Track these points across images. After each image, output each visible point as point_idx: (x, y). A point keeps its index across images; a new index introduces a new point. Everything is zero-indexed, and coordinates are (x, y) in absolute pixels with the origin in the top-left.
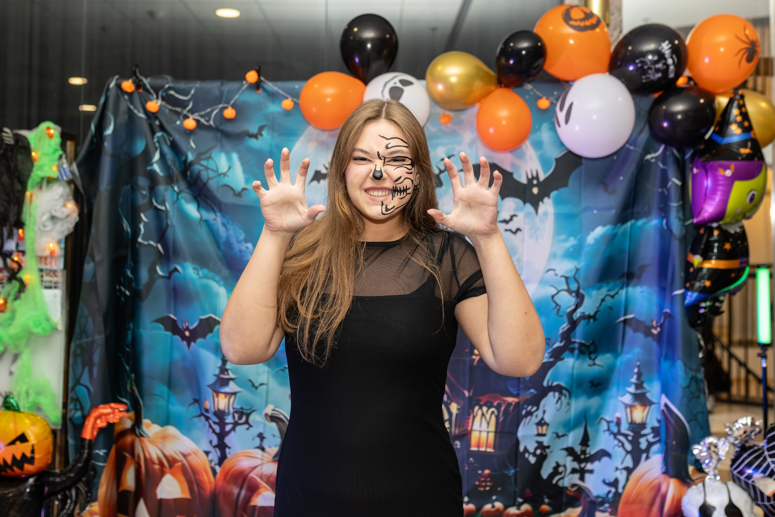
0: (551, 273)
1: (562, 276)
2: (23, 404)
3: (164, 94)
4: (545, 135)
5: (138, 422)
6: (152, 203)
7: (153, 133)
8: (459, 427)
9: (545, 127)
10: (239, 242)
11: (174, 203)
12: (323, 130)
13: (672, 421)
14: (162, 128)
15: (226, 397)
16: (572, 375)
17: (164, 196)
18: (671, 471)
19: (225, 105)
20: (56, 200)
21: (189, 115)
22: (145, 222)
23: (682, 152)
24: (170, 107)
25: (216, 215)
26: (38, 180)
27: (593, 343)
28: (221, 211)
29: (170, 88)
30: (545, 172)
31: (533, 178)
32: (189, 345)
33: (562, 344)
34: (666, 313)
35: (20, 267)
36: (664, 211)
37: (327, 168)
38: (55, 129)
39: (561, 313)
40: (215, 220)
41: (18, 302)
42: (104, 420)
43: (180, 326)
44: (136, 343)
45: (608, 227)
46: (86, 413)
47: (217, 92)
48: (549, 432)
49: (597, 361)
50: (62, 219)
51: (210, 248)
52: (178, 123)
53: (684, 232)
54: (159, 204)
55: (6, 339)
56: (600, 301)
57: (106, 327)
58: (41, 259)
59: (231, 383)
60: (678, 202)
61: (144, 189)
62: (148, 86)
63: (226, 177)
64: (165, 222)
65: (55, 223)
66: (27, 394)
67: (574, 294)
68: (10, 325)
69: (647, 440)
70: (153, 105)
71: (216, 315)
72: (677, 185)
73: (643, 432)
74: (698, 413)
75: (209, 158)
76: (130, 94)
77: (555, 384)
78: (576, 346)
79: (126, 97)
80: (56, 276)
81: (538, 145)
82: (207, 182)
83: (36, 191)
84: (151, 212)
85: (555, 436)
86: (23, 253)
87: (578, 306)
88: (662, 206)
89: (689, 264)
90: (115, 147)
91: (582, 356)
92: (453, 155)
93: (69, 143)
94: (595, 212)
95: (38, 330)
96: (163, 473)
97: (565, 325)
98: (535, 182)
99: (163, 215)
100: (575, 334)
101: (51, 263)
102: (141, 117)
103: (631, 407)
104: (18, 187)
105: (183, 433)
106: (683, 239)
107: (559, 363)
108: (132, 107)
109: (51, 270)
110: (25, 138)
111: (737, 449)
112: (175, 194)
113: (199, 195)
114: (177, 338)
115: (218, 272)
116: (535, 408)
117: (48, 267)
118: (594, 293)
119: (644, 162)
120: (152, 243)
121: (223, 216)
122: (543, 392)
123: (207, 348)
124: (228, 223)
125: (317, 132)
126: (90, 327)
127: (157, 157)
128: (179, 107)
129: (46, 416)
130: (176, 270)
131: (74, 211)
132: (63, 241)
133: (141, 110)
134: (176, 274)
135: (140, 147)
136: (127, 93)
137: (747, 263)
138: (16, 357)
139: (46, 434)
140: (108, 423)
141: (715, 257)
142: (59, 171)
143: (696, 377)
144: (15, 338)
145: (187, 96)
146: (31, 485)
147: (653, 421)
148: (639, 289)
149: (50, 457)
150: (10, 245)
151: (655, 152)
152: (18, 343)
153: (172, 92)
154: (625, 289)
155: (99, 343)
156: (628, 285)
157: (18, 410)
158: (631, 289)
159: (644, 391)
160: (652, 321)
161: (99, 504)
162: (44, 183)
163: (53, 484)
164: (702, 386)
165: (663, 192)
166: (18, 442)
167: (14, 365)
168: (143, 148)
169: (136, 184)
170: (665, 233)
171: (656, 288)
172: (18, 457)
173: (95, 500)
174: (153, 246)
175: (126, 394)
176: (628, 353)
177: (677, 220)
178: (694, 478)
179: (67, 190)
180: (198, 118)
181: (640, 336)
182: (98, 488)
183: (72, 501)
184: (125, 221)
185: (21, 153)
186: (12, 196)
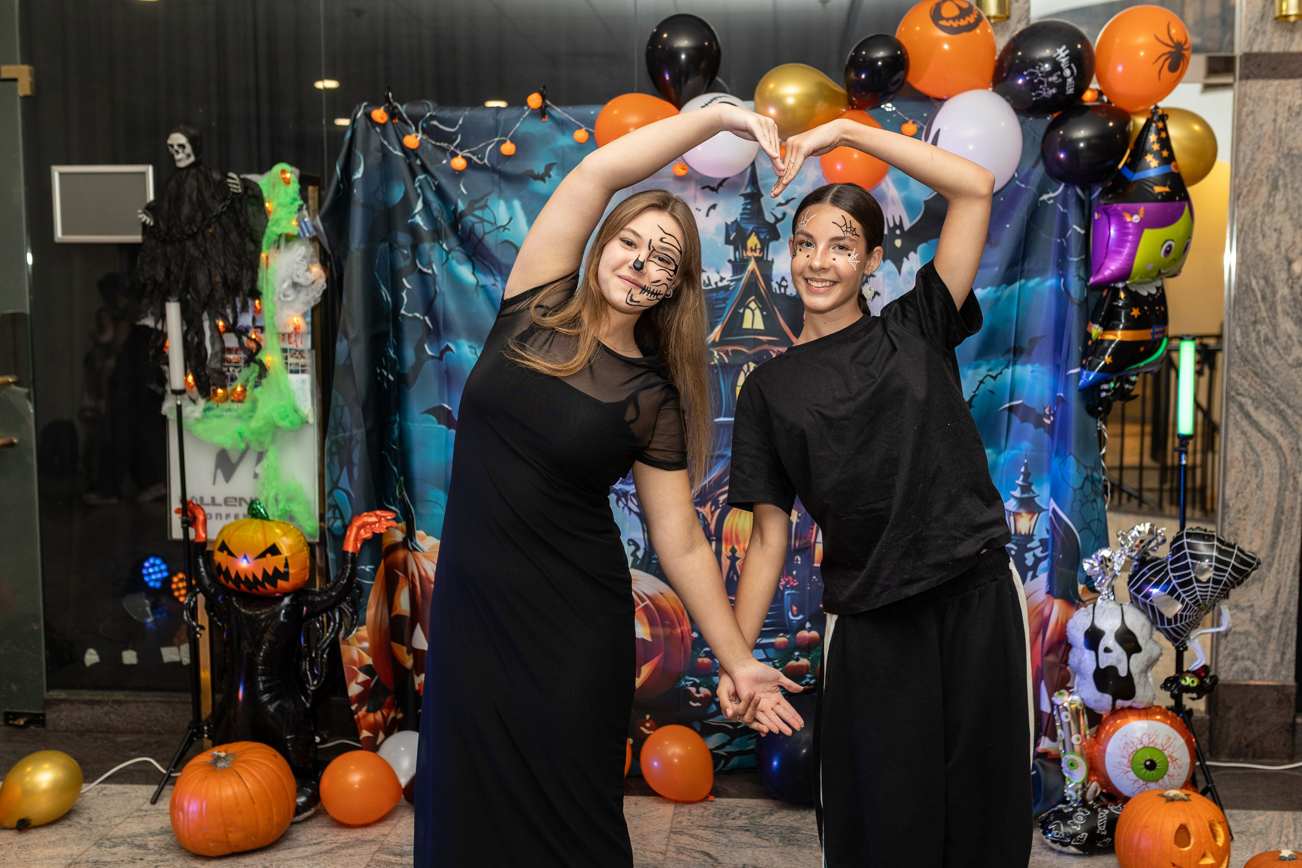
2: (272, 512)
3: (425, 125)
5: (410, 534)
6: (416, 266)
7: (414, 176)
8: (800, 539)
11: (443, 265)
13: (1061, 532)
14: (424, 169)
17: (430, 257)
18: (1055, 589)
19: (503, 138)
20: (298, 263)
21: (458, 152)
22: (408, 289)
23: (1087, 189)
24: (433, 142)
25: (496, 280)
26: (275, 238)
28: (501, 274)
29: (432, 117)
30: (911, 221)
31: (896, 227)
34: (1060, 396)
35: (259, 347)
38: (291, 173)
40: (495, 285)
41: (259, 389)
42: (370, 531)
44: (404, 439)
45: (989, 288)
46: (347, 523)
50: (306, 287)
52: (444, 162)
53: (1085, 294)
54: (424, 265)
55: (247, 434)
56: (978, 382)
57: (365, 420)
58: (284, 336)
60: (1078, 256)
61: (405, 247)
62: (405, 116)
63: (506, 231)
64: (432, 289)
65: (299, 292)
66: (276, 500)
68: (251, 417)
69: (1034, 555)
70: (412, 140)
72: (1079, 233)
73: (1029, 546)
75: (485, 206)
76: (383, 126)
79: (378, 130)
80: (303, 357)
82: (483, 237)
83: (273, 251)
84: (415, 277)
86: (262, 329)
88: (1060, 260)
89: (1088, 335)
90: (367, 195)
92: (793, 199)
93: (310, 188)
95: (285, 424)
98: (898, 232)
99: (430, 280)
101: (295, 341)
102: (397, 155)
103: (1016, 513)
104: (251, 247)
106: (1084, 303)
108: (386, 143)
109: (296, 351)
110: (256, 185)
111: (1136, 562)
112: (444, 253)
113: (474, 255)
117: (293, 346)
118: (970, 373)
119: (1039, 204)
120: (417, 315)
126: (347, 419)
127: (419, 206)
128: (444, 141)
129: (301, 526)
130: (448, 348)
131: (321, 277)
132: (310, 314)
133: (398, 147)
134: (448, 353)
135: (398, 193)
136: (378, 124)
137: (1165, 333)
138: (261, 456)
139: (301, 545)
140: (374, 534)
141: (1121, 326)
142: (300, 225)
143: (1092, 476)
144: (257, 433)
145: (454, 127)
146: (288, 606)
147: (1042, 533)
148: (1029, 367)
149: (307, 572)
150: (245, 320)
151: (1053, 192)
152: (262, 439)
153: (435, 123)
154: (1011, 368)
155: (359, 438)
156: (1015, 363)
157: (266, 518)
158: (1018, 368)
159: (1031, 495)
160: (1044, 409)
161: (368, 629)
162: (283, 241)
163: (311, 604)
164: (1101, 487)
165: (1062, 242)
166: (269, 555)
167: (259, 466)
168: (402, 195)
169: (395, 241)
170: (1062, 296)
171: (1051, 366)
172: (270, 572)
173: (363, 623)
174: (419, 319)
175: (394, 501)
176: (1013, 448)
177: (1077, 278)
178: (1084, 599)
179: (311, 250)
180: (469, 155)
181: (1030, 427)
182: (365, 610)
183: (335, 623)
184: (383, 288)
185: (252, 204)
186: (244, 259)
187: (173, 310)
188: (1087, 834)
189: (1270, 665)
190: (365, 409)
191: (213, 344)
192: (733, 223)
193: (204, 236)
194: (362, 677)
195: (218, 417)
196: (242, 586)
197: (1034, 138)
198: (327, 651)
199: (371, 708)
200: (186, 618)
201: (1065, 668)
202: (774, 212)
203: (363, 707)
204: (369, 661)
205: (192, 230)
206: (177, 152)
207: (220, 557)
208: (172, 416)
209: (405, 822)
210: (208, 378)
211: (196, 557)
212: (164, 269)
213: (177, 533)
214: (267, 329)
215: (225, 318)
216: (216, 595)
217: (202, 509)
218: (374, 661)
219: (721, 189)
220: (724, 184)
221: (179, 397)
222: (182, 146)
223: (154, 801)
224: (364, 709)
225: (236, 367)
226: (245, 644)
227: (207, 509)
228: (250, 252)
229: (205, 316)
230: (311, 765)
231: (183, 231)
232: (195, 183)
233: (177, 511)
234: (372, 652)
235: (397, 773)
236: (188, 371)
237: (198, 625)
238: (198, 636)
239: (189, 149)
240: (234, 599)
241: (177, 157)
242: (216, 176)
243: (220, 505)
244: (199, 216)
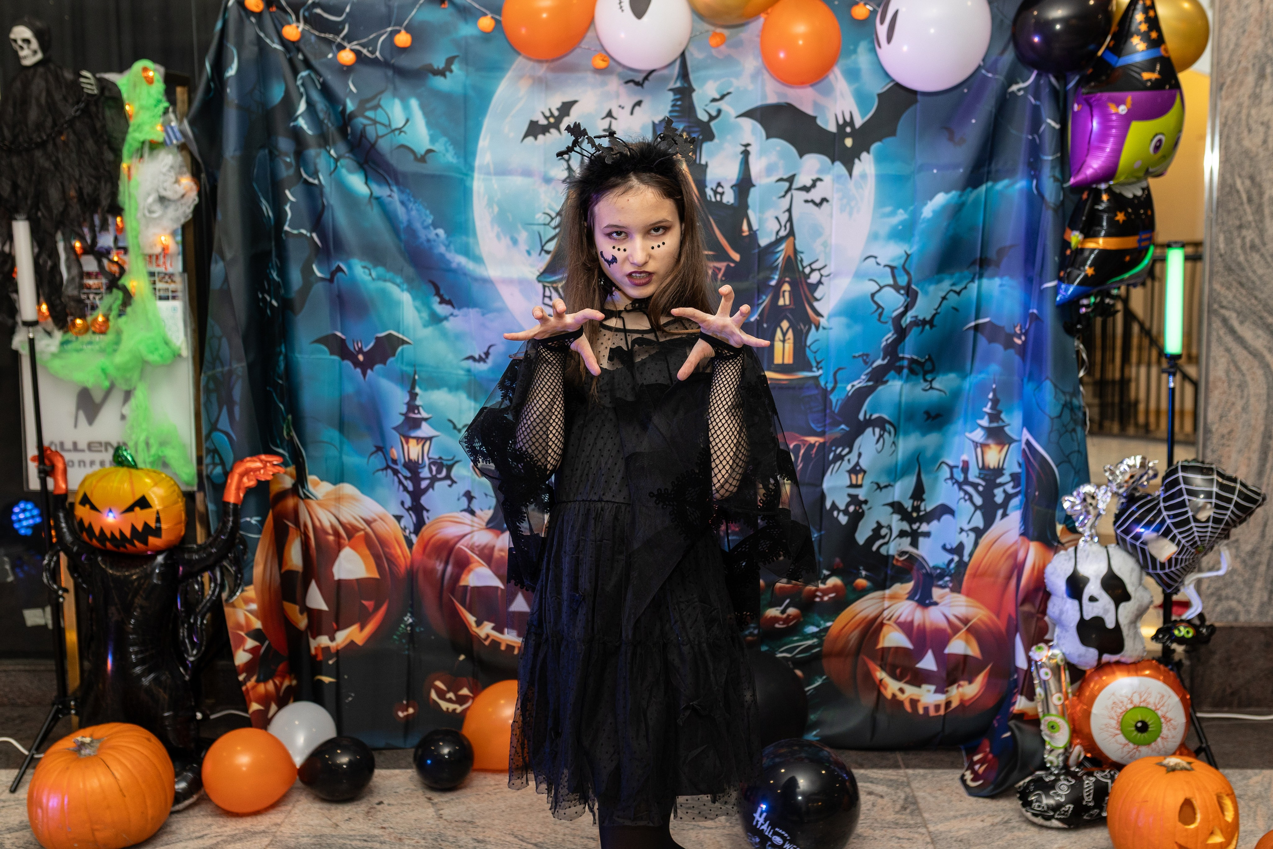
0: (872, 260)
1: (885, 266)
2: (142, 459)
3: (307, 14)
4: (863, 59)
5: (301, 479)
6: (301, 176)
7: (295, 72)
9: (863, 46)
10: (426, 228)
11: (331, 174)
12: (540, 61)
13: (1036, 465)
14: (308, 64)
15: (418, 444)
16: (900, 403)
17: (315, 165)
18: (1031, 531)
19: (398, 28)
20: (164, 174)
21: (345, 44)
22: (292, 202)
23: (1063, 78)
24: (317, 33)
25: (391, 190)
26: (137, 145)
27: (930, 359)
28: (397, 183)
29: (315, 5)
30: (863, 116)
31: (846, 124)
32: (364, 374)
33: (886, 361)
34: (1033, 313)
35: (122, 271)
36: (1034, 168)
37: (547, 118)
38: (155, 71)
39: (883, 319)
40: (390, 196)
41: (123, 320)
42: (254, 478)
43: (351, 348)
44: (290, 372)
45: (954, 194)
46: (228, 469)
47: (383, 9)
48: (867, 482)
49: (936, 384)
50: (175, 201)
51: (386, 238)
52: (330, 56)
53: (1061, 198)
54: (310, 176)
55: (111, 371)
56: (940, 300)
57: (246, 352)
58: (151, 258)
59: (424, 424)
60: (1053, 154)
61: (287, 155)
62: (284, 3)
63: (402, 134)
64: (320, 201)
65: (166, 207)
66: (147, 444)
67: (902, 292)
68: (115, 351)
69: (1005, 491)
70: (293, 31)
71: (398, 332)
72: (1054, 128)
73: (999, 481)
74: (1074, 452)
75: (377, 107)
76: (259, 15)
77: (874, 416)
78: (906, 363)
79: (253, 20)
80: (173, 281)
81: (853, 75)
82: (376, 142)
83: (135, 160)
84: (299, 188)
85: (875, 487)
86: (125, 250)
87: (907, 308)
88: (1032, 160)
89: (1066, 244)
90: (243, 95)
91: (913, 377)
92: (729, 93)
93: (178, 90)
94: (935, 171)
95: (154, 358)
96: (340, 547)
97: (890, 335)
98: (848, 130)
99: (317, 192)
100: (904, 346)
101: (164, 263)
102: (275, 49)
103: (983, 446)
104: (109, 156)
105: (362, 492)
106: (1060, 207)
107: (881, 388)
108: (262, 35)
109: (166, 274)
110: (114, 85)
111: (1123, 500)
112: (332, 161)
113: (366, 162)
114: (348, 363)
115: (399, 271)
116: (847, 450)
117: (162, 269)
118: (932, 288)
119: (1008, 96)
120: (304, 231)
121: (402, 191)
122: (859, 429)
123: (389, 376)
124: (409, 200)
125: (531, 64)
126: (225, 351)
127: (302, 107)
128: (330, 33)
129: (176, 474)
130: (339, 269)
131: (191, 189)
132: (180, 232)
133: (276, 40)
134: (340, 274)
135: (277, 93)
136: (253, 13)
137: (1151, 241)
138: (128, 395)
139: (175, 496)
140: (259, 482)
141: (1103, 233)
142: (166, 131)
143: (1071, 403)
144: (123, 369)
145: (340, 16)
146: (161, 565)
147: (1013, 466)
148: (997, 281)
149: (183, 525)
150: (106, 240)
151: (1024, 81)
152: (128, 376)
153: (318, 11)
154: (976, 282)
155: (240, 374)
156: (981, 276)
157: (134, 466)
158: (985, 282)
159: (1001, 424)
160: (1015, 327)
161: (255, 589)
162: (146, 150)
163: (190, 562)
164: (1080, 415)
165: (1034, 139)
166: (137, 509)
167: (127, 406)
168: (282, 94)
169: (276, 147)
170: (1034, 200)
171: (1021, 279)
172: (140, 528)
173: (250, 582)
174: (306, 236)
175: (282, 442)
176: (980, 372)
177: (1052, 180)
178: (1063, 540)
179: (179, 159)
180: (358, 47)
181: (998, 348)
182: (252, 567)
183: (216, 585)
184: (264, 201)
185: (110, 107)
186: (102, 171)
187: (21, 230)
188: (1072, 806)
189: (1256, 605)
190: (245, 340)
191: (69, 268)
192: (661, 122)
193: (55, 144)
194: (250, 643)
195: (78, 351)
196: (108, 544)
197: (1002, 21)
198: (208, 616)
199: (262, 677)
200: (45, 580)
201: (1042, 619)
202: (708, 109)
203: (252, 676)
204: (257, 624)
205: (41, 138)
206: (22, 48)
207: (82, 512)
208: (25, 352)
209: (300, 807)
210: (65, 307)
211: (56, 510)
212: (10, 183)
213: (34, 484)
214: (131, 250)
215: (82, 238)
216: (78, 554)
217: (62, 457)
218: (263, 624)
219: (646, 83)
220: (650, 78)
221: (31, 329)
222: (27, 41)
223: (13, 790)
224: (254, 679)
225: (96, 294)
226: (112, 610)
227: (68, 456)
228: (109, 162)
229: (59, 236)
230: (192, 745)
231: (31, 139)
232: (43, 84)
233: (34, 459)
234: (262, 614)
235: (291, 752)
236: (42, 299)
237: (60, 587)
238: (61, 600)
239: (35, 44)
240: (99, 559)
241: (22, 53)
242: (68, 75)
243: (83, 451)
244: (49, 122)
